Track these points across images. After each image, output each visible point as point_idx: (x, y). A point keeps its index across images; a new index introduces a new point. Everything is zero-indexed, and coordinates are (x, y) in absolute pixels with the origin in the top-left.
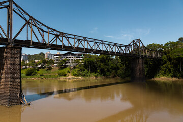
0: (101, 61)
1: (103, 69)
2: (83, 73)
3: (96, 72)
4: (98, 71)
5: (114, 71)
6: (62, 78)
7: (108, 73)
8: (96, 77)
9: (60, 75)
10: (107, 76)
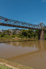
0: (29, 32)
1: (30, 35)
2: (21, 36)
3: (26, 36)
4: (27, 36)
5: (34, 36)
6: (13, 38)
7: (31, 37)
8: (26, 38)
9: (13, 37)
10: (31, 38)
